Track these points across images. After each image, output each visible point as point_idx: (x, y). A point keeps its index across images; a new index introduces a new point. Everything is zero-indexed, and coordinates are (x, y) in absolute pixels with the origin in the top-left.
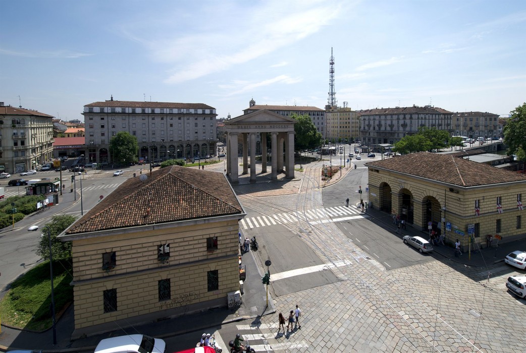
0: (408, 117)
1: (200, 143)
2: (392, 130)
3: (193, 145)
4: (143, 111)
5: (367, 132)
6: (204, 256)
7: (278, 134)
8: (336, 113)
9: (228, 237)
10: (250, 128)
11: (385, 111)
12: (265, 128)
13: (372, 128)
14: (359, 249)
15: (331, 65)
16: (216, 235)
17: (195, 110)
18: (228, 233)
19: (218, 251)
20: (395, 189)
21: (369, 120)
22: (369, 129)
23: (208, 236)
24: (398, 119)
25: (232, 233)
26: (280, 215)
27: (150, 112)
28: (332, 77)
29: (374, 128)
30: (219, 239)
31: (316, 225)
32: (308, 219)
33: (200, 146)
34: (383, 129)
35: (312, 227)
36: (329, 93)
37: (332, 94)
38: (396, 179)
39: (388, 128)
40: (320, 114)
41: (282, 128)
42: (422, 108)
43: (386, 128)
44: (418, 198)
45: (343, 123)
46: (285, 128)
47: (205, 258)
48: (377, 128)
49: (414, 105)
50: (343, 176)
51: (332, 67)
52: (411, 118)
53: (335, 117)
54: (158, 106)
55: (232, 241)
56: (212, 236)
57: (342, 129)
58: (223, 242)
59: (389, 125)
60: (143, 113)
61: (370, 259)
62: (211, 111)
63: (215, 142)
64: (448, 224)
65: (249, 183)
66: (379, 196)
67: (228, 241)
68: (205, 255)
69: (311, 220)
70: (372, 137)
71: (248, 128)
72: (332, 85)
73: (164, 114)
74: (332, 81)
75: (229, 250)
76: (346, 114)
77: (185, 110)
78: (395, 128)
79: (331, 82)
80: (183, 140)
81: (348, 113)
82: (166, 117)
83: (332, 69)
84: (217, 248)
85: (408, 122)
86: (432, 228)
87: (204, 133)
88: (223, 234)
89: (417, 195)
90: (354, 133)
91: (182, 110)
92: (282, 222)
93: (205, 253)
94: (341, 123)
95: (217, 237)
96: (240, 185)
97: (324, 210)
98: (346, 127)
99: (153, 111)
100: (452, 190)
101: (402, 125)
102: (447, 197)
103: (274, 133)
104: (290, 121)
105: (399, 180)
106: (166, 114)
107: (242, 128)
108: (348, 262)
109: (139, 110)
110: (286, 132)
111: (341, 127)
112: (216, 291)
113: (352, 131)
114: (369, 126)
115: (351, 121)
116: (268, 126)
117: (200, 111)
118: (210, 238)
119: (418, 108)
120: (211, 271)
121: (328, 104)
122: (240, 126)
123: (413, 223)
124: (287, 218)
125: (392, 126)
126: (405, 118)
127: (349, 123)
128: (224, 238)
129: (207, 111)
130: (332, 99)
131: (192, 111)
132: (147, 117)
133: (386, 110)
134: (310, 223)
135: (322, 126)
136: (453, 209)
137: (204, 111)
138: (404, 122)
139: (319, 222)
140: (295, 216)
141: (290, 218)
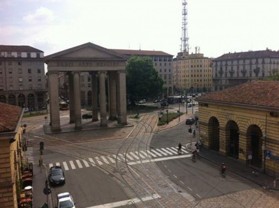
0: (260, 61)
1: (26, 94)
2: (244, 76)
3: (17, 96)
5: (218, 80)
8: (187, 60)
11: (238, 56)
12: (91, 65)
13: (223, 75)
14: (173, 184)
15: (184, 6)
17: (18, 54)
20: (223, 123)
21: (221, 66)
22: (221, 76)
24: (251, 64)
26: (97, 158)
28: (185, 20)
29: (226, 75)
31: (135, 165)
32: (127, 160)
33: (26, 96)
34: (235, 75)
35: (129, 167)
36: (181, 39)
37: (185, 40)
38: (223, 111)
39: (241, 75)
40: (168, 59)
42: (275, 52)
43: (238, 75)
44: (243, 128)
45: (195, 71)
46: (115, 66)
48: (229, 75)
49: (267, 48)
50: (181, 121)
51: (185, 7)
52: (263, 63)
53: (187, 64)
57: (193, 78)
59: (241, 70)
61: (181, 192)
62: (38, 55)
63: (44, 92)
64: (268, 152)
65: (73, 130)
66: (208, 134)
69: (130, 161)
70: (224, 85)
71: (69, 66)
72: (185, 30)
74: (185, 25)
76: (198, 61)
77: (6, 53)
78: (247, 75)
79: (183, 26)
80: (5, 90)
81: (199, 60)
83: (185, 10)
85: (260, 66)
86: (253, 157)
87: (30, 80)
89: (242, 125)
90: (206, 83)
91: (3, 54)
92: (97, 164)
94: (192, 71)
96: (62, 133)
97: (148, 151)
98: (198, 76)
100: (272, 114)
101: (255, 71)
102: (268, 123)
103: (102, 72)
104: (120, 58)
105: (226, 111)
107: (62, 65)
108: (156, 196)
110: (116, 71)
111: (192, 76)
113: (204, 80)
114: (221, 72)
115: (203, 69)
116: (94, 63)
117: (24, 55)
119: (271, 52)
121: (180, 51)
122: (60, 62)
123: (238, 158)
124: (103, 161)
125: (244, 72)
126: (257, 63)
127: (201, 71)
129: (33, 55)
130: (185, 45)
131: (15, 54)
133: (239, 54)
134: (128, 163)
135: (169, 73)
136: (273, 135)
137: (29, 55)
138: (257, 66)
139: (139, 162)
140: (113, 158)
141: (108, 160)
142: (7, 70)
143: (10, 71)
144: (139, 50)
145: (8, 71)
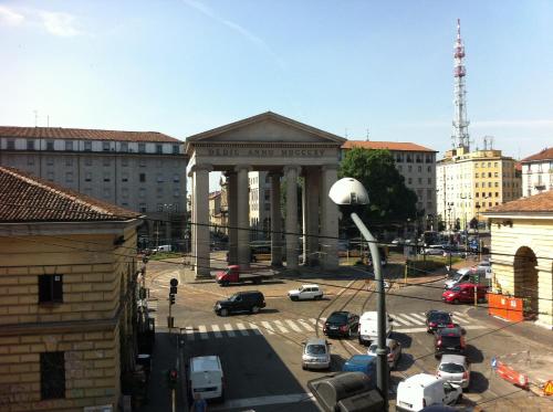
4: (31, 144)
6: (29, 314)
7: (300, 169)
9: (87, 278)
10: (237, 155)
12: (271, 155)
15: (459, 60)
16: (60, 270)
17: (140, 146)
18: (88, 269)
19: (62, 308)
21: (540, 172)
23: (40, 271)
25: (96, 268)
26: (277, 322)
27: (44, 147)
28: (461, 86)
30: (65, 279)
36: (454, 124)
37: (462, 125)
40: (425, 159)
41: (310, 155)
45: (483, 184)
46: (316, 156)
47: (34, 319)
51: (460, 63)
54: (62, 136)
55: (98, 287)
56: (49, 271)
57: (480, 200)
58: (76, 288)
60: (30, 149)
62: (176, 149)
67: (87, 287)
68: (33, 314)
71: (231, 156)
73: (72, 151)
74: (461, 95)
75: (88, 308)
77: (118, 143)
79: (458, 99)
81: (493, 163)
82: (76, 159)
83: (461, 67)
84: (62, 302)
88: (75, 269)
91: (112, 145)
93: (34, 310)
94: (477, 185)
95: (61, 275)
98: (490, 195)
99: (50, 145)
103: (292, 167)
104: (327, 140)
106: (79, 152)
107: (218, 155)
109: (21, 144)
110: (320, 167)
111: (477, 195)
112: (62, 401)
114: (540, 186)
115: (500, 180)
116: (278, 151)
117: (150, 148)
118: (45, 275)
120: (47, 353)
122: (215, 149)
124: (290, 327)
128: (78, 278)
129: (167, 149)
131: (134, 147)
132: (37, 159)
135: (429, 187)
137: (159, 148)
140: (310, 324)
141: (300, 326)
142: (119, 175)
143: (125, 177)
144: (365, 140)
145: (120, 178)
